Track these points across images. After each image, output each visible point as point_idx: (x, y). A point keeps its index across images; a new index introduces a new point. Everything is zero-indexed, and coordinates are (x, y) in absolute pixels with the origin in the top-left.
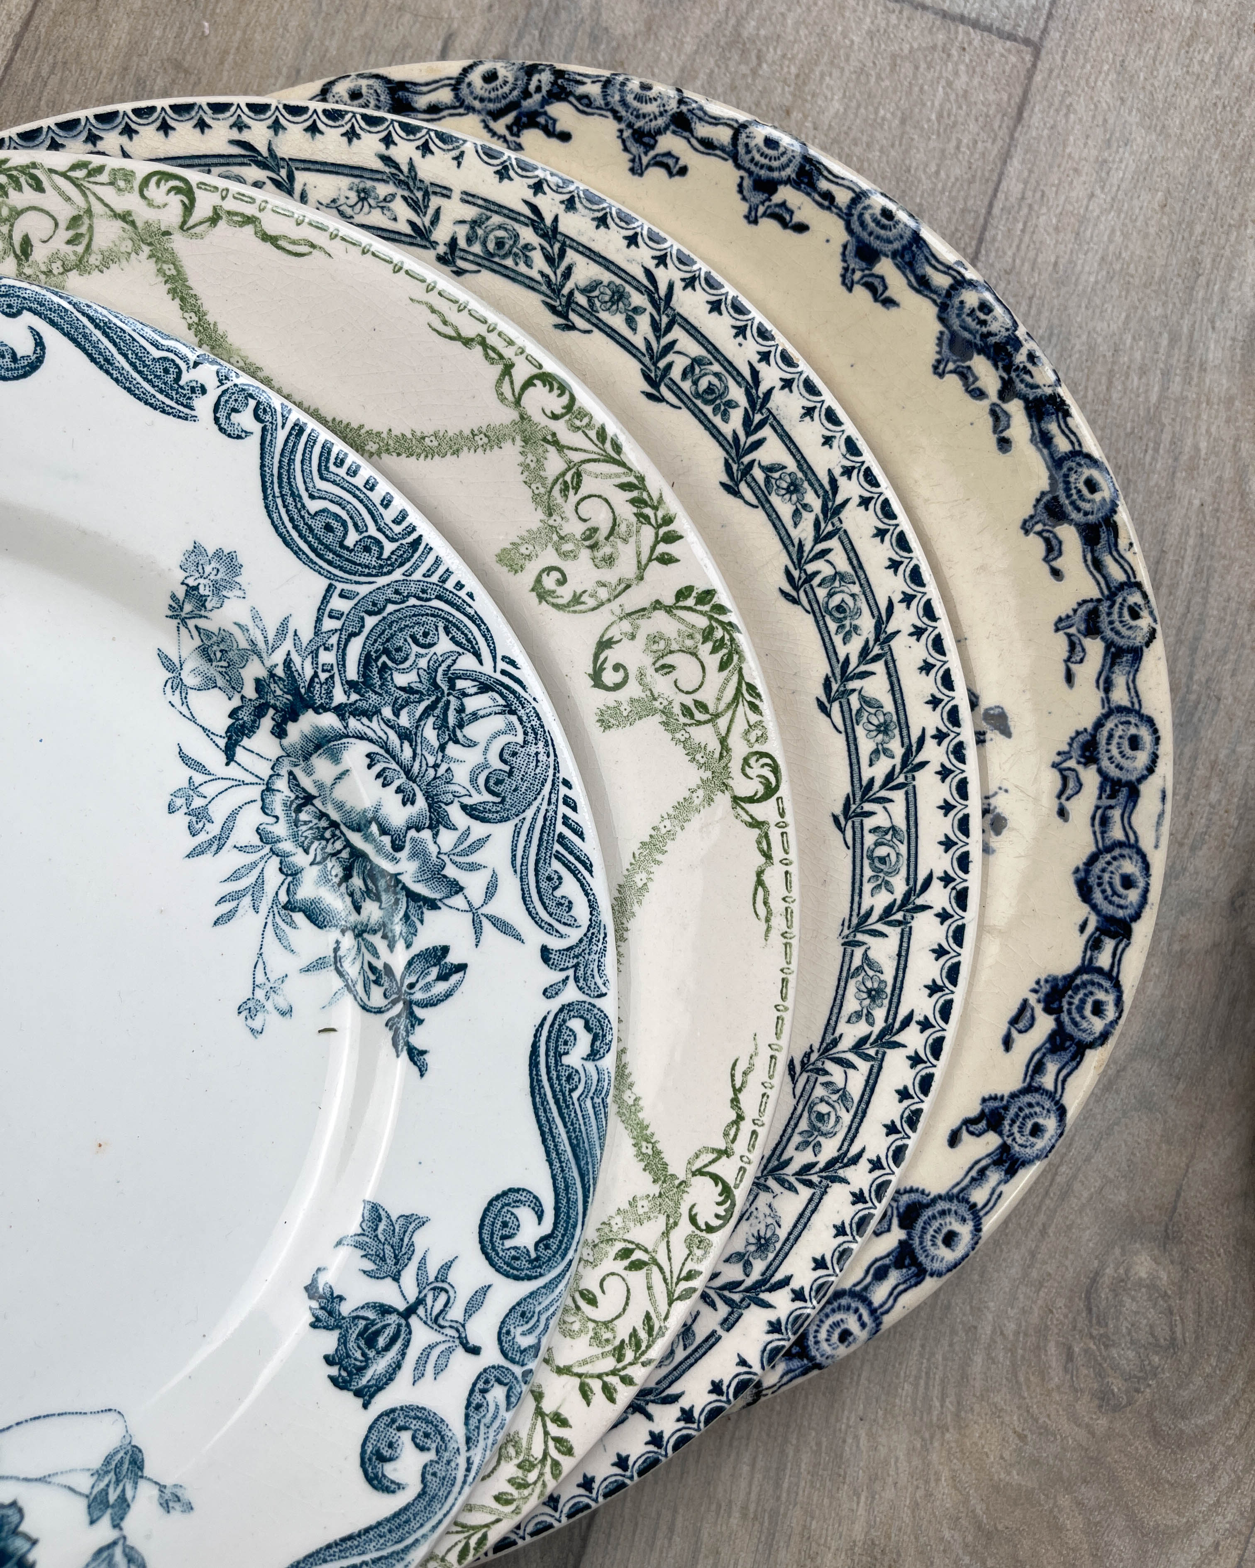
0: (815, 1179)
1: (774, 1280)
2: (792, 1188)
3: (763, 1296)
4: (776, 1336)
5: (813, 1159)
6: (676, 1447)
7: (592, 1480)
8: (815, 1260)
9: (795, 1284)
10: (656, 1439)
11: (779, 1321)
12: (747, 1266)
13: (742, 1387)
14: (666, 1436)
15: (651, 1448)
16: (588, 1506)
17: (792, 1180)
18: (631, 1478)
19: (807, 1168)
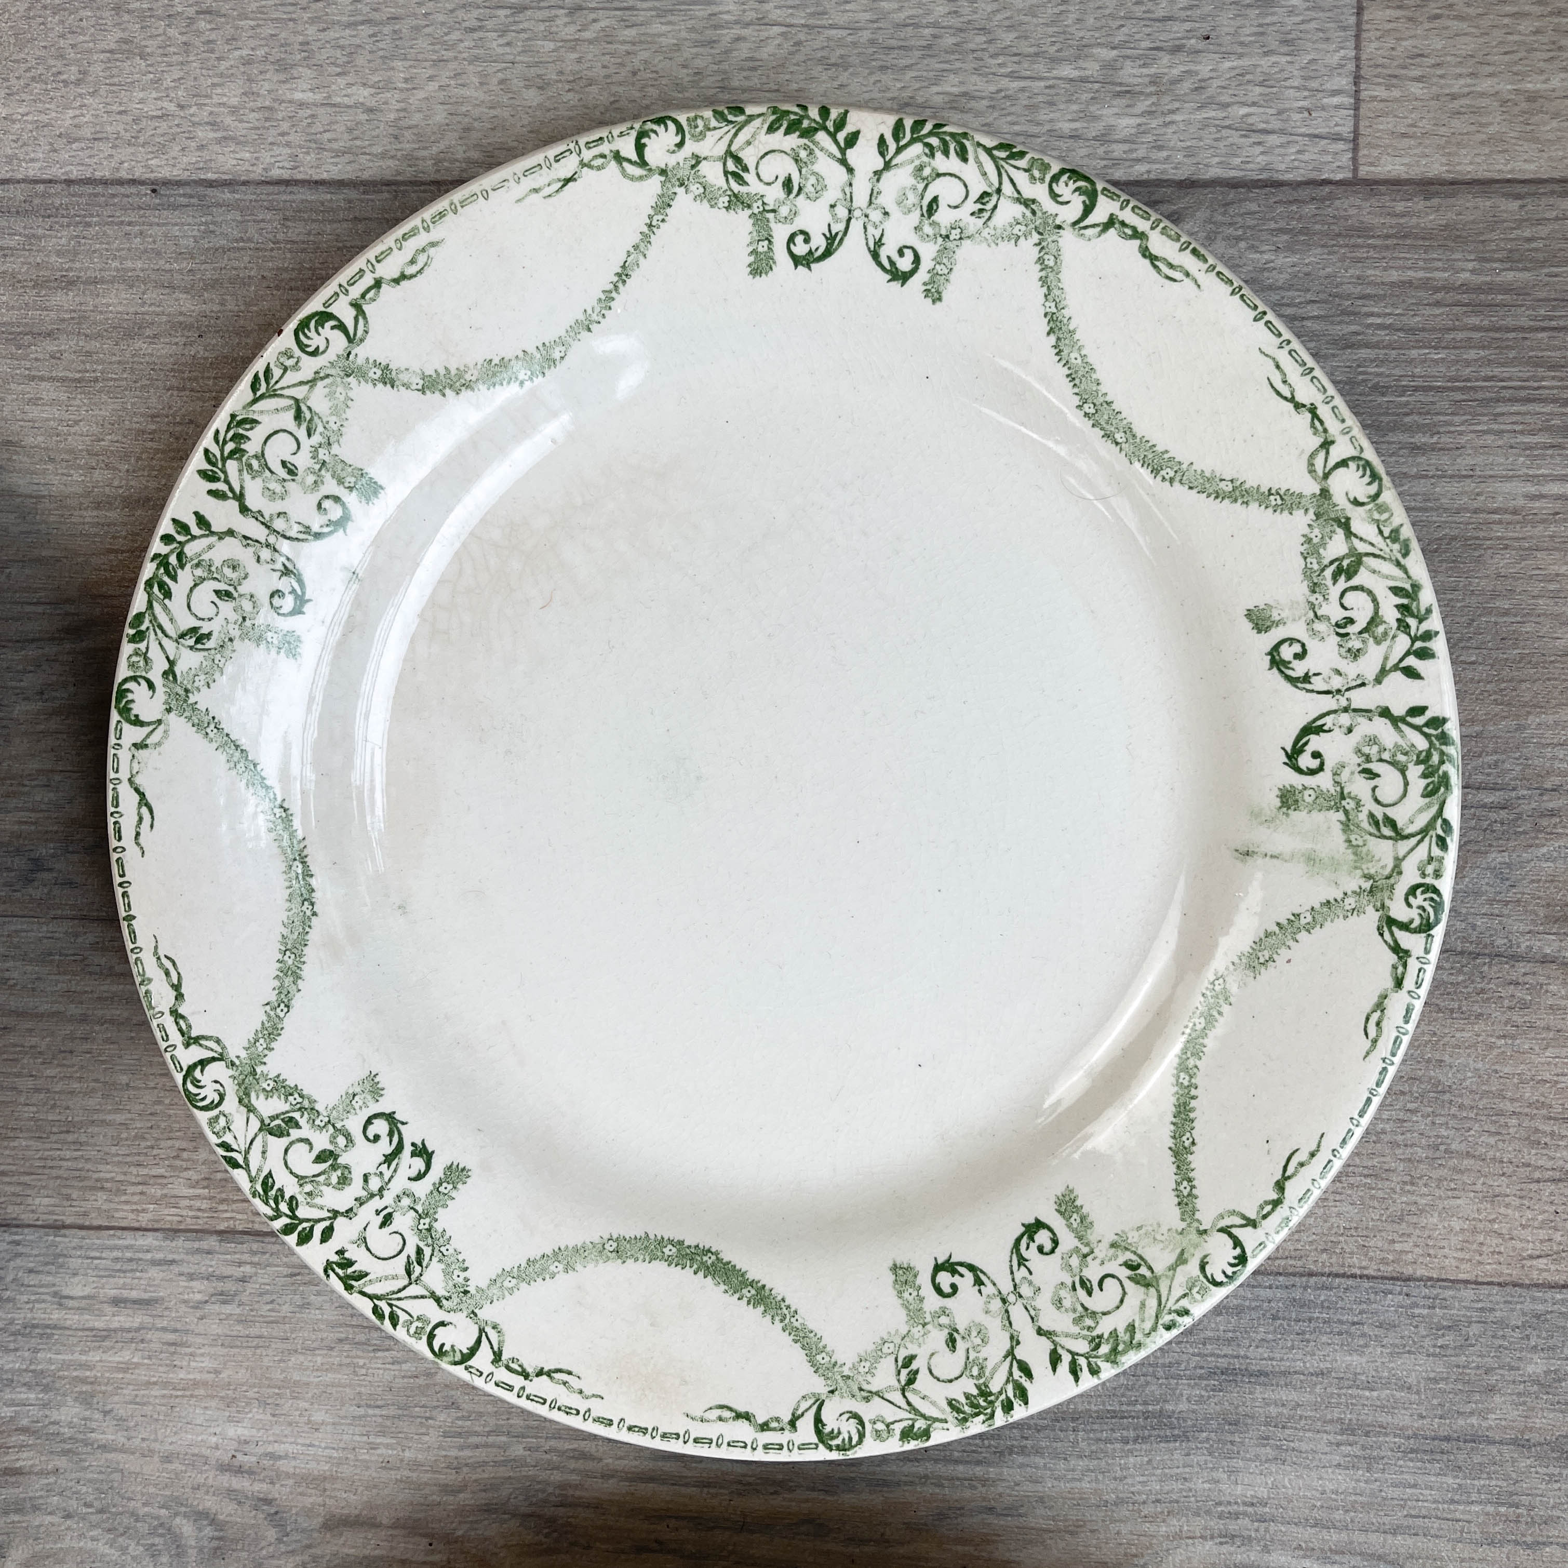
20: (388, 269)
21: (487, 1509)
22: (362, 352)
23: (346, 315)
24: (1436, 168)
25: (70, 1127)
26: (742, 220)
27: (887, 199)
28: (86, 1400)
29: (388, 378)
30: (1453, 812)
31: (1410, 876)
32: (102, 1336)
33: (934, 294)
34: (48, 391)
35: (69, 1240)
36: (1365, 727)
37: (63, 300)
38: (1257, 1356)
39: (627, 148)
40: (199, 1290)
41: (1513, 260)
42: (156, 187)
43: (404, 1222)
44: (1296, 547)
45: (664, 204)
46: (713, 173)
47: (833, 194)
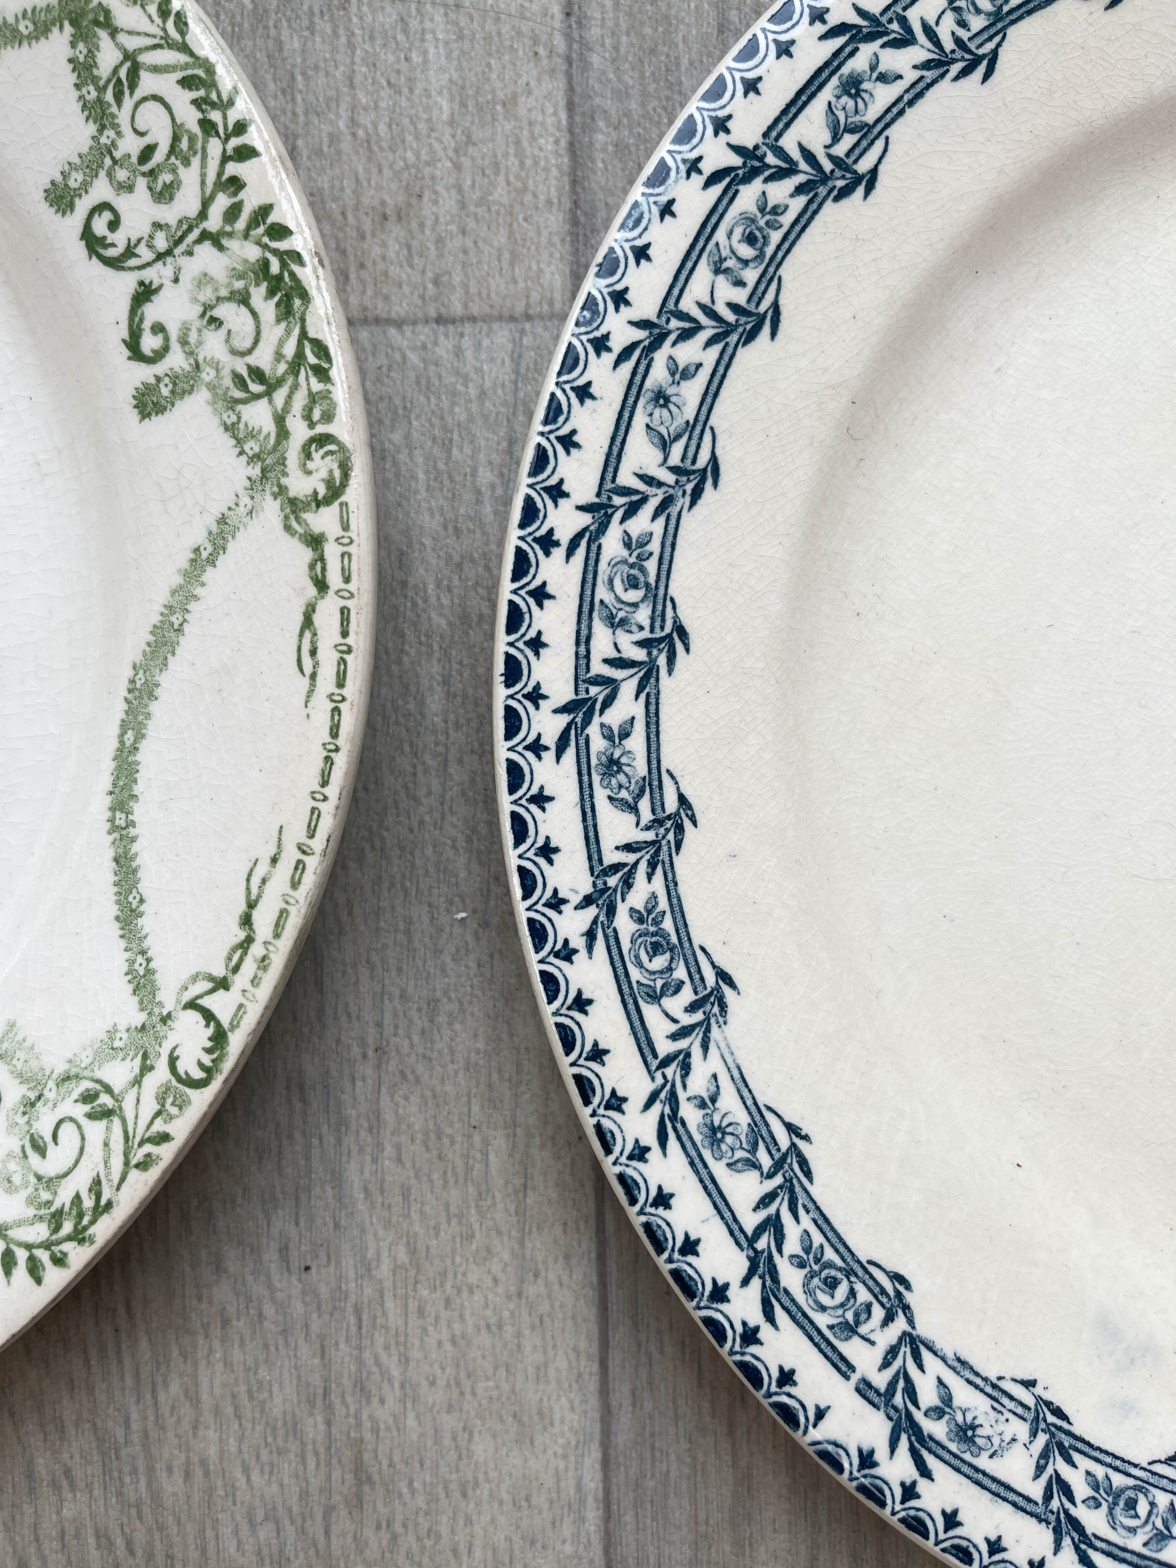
0: (1055, 1504)
1: (925, 1453)
2: (1040, 1470)
3: (904, 1437)
4: (856, 1461)
5: (1078, 1498)
6: (709, 1322)
7: (668, 1206)
8: (955, 1512)
9: (923, 1486)
10: (720, 1293)
11: (874, 1465)
12: (937, 1413)
13: (788, 1415)
14: (723, 1307)
15: (709, 1287)
16: (633, 1201)
17: (1050, 1470)
18: (670, 1260)
19: (1067, 1491)
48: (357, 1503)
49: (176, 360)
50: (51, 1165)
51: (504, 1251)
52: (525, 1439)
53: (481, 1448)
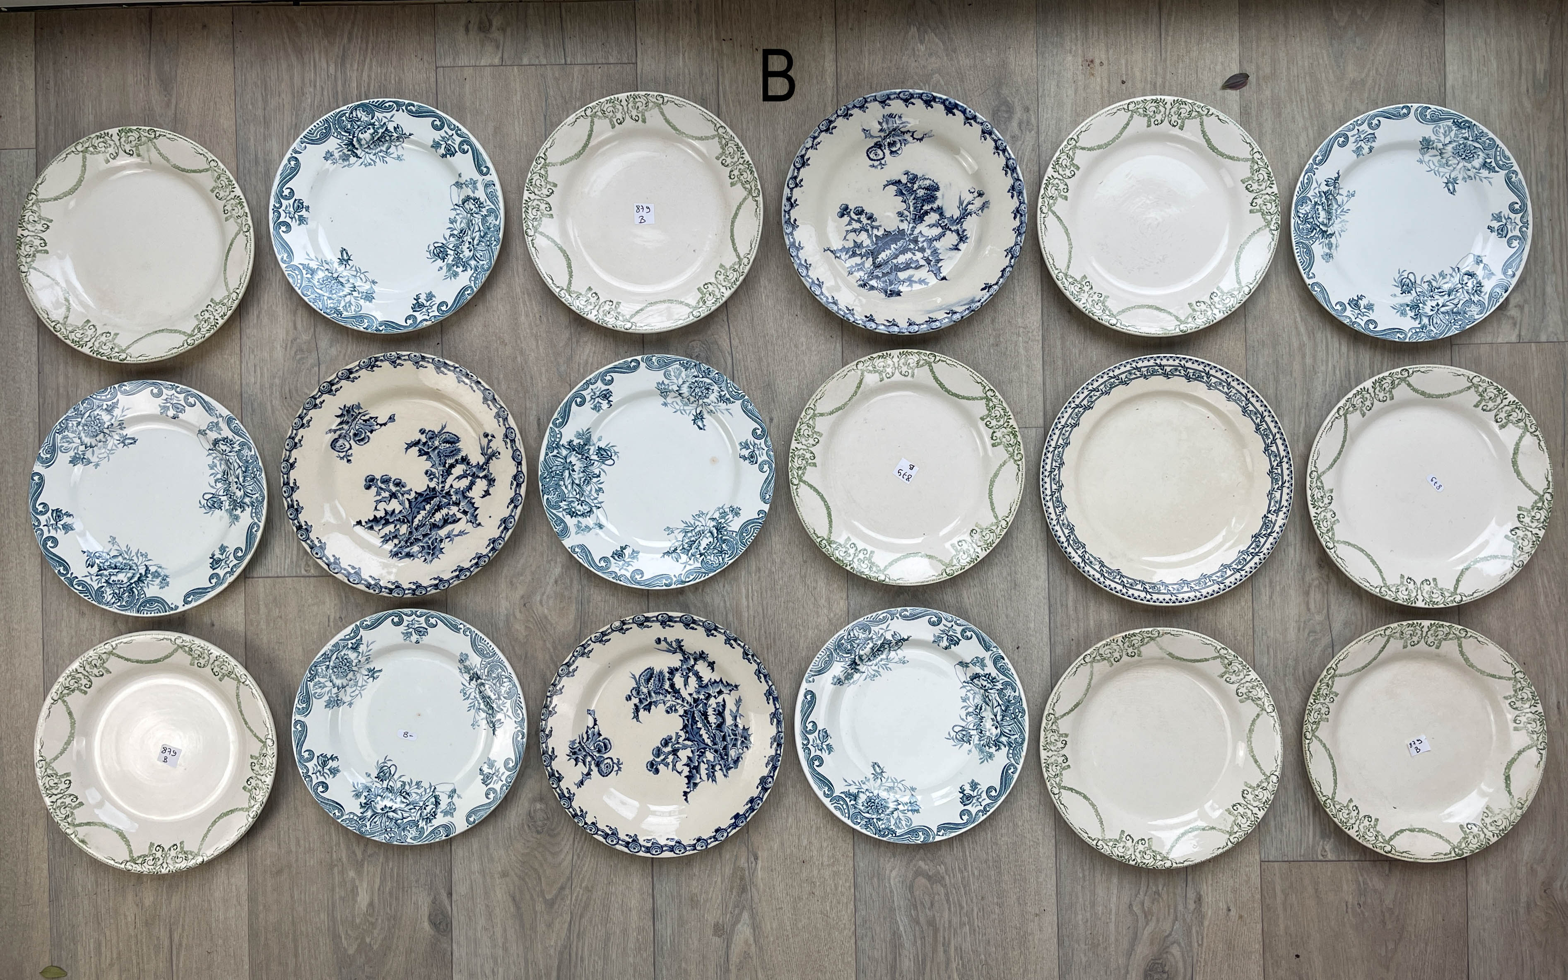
20: (46, 316)
21: (290, 299)
22: (61, 321)
23: (54, 324)
24: (34, 134)
25: (222, 383)
26: (38, 255)
27: (33, 229)
28: (274, 377)
29: (67, 317)
30: (135, 128)
31: (147, 134)
32: (261, 374)
33: (51, 221)
34: (79, 392)
35: (244, 382)
36: (123, 143)
37: (61, 390)
38: (253, 157)
39: (24, 275)
40: (252, 356)
41: (50, 120)
42: (39, 373)
43: (217, 307)
44: (92, 156)
45: (35, 269)
46: (29, 260)
47: (32, 239)
48: (1015, 588)
49: (998, 441)
50: (986, 538)
51: (1035, 555)
52: (1037, 580)
53: (1032, 581)
